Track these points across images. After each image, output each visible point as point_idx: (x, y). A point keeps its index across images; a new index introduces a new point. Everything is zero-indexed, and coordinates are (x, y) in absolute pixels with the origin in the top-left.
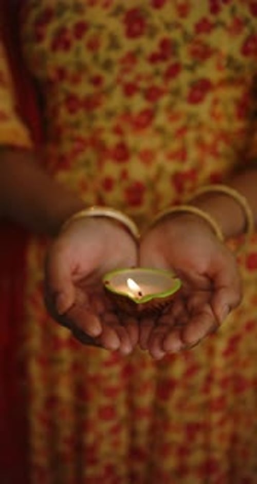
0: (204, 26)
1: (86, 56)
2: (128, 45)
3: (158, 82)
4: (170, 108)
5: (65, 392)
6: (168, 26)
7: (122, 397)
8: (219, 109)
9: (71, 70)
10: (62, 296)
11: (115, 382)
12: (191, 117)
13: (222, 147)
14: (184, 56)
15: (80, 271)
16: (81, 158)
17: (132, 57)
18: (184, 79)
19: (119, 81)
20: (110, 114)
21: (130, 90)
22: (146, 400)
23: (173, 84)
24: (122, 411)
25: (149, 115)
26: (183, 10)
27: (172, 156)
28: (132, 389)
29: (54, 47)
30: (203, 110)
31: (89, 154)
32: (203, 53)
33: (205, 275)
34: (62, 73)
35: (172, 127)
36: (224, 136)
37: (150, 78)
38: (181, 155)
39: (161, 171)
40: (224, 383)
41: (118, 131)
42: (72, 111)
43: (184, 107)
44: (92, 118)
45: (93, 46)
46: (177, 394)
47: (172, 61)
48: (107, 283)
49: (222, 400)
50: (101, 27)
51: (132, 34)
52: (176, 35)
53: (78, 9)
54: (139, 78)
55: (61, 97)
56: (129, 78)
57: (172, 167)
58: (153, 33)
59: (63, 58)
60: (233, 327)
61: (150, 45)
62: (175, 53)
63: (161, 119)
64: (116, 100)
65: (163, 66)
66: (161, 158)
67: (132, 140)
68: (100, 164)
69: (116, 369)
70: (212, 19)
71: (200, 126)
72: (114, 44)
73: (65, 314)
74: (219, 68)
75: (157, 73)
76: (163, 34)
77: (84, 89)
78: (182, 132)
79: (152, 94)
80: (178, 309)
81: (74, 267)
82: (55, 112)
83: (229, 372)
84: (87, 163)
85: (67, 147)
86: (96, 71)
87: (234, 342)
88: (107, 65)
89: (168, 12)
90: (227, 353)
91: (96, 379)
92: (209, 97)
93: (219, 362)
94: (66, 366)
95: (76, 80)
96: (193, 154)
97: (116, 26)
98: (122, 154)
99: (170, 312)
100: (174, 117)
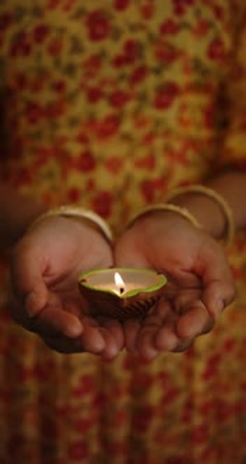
0: (169, 28)
1: (47, 61)
2: (91, 48)
3: (124, 86)
4: (136, 114)
5: (31, 430)
6: (133, 28)
7: (94, 430)
8: (187, 115)
9: (32, 76)
10: (33, 295)
11: (85, 415)
12: (158, 123)
13: (190, 155)
14: (150, 59)
15: (51, 271)
16: (44, 169)
17: (96, 61)
18: (151, 83)
19: (82, 86)
20: (73, 122)
21: (94, 96)
22: (121, 433)
23: (139, 88)
24: (95, 448)
25: (115, 122)
26: (147, 12)
27: (140, 164)
28: (105, 422)
29: (13, 52)
30: (170, 115)
31: (52, 165)
32: (169, 55)
33: (193, 271)
34: (22, 80)
35: (139, 134)
36: (192, 143)
37: (114, 83)
38: (149, 163)
39: (128, 180)
40: (205, 410)
41: (82, 139)
42: (33, 121)
43: (150, 112)
44: (55, 126)
45: (55, 50)
46: (155, 423)
47: (137, 63)
48: (84, 281)
49: (204, 428)
50: (62, 30)
51: (95, 36)
52: (140, 36)
53: (38, 12)
54: (104, 82)
55: (21, 106)
56: (93, 83)
57: (140, 175)
58: (117, 34)
59: (23, 64)
60: (211, 346)
61: (114, 48)
62: (140, 56)
63: (127, 126)
64: (80, 107)
65: (128, 70)
66: (128, 166)
67: (98, 148)
68: (64, 175)
69: (87, 399)
70: (177, 20)
71: (167, 133)
72: (77, 48)
73: (37, 316)
74: (186, 70)
75: (122, 77)
76: (127, 36)
77: (46, 97)
78: (149, 139)
79: (117, 100)
80: (165, 310)
81: (44, 267)
82: (15, 124)
83: (210, 397)
84: (50, 175)
85: (28, 160)
86: (57, 76)
87: (213, 362)
88: (70, 70)
89: (132, 14)
90: (207, 376)
91: (65, 412)
92: (177, 103)
93: (199, 386)
94: (32, 399)
95: (37, 88)
96: (162, 162)
97: (78, 29)
98: (88, 163)
99: (156, 313)
100: (140, 123)
